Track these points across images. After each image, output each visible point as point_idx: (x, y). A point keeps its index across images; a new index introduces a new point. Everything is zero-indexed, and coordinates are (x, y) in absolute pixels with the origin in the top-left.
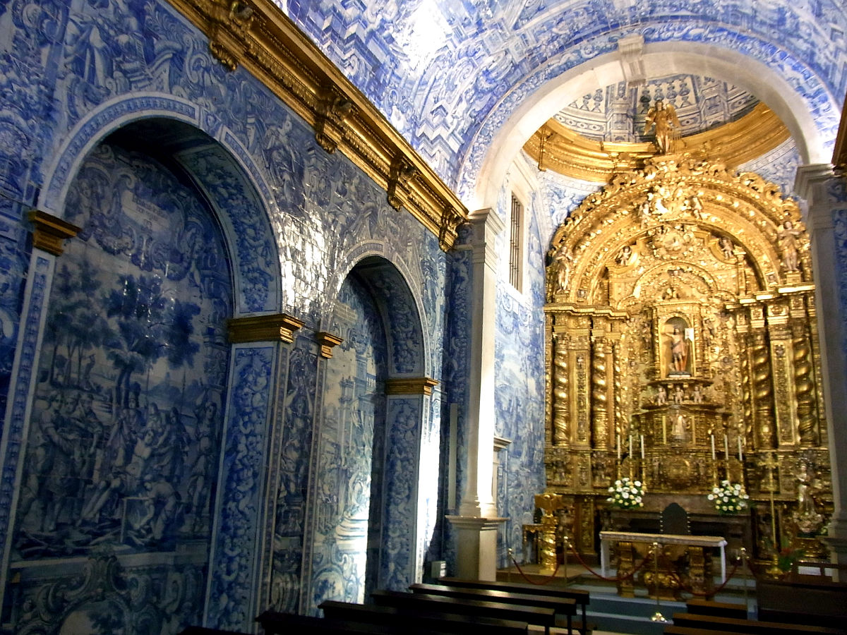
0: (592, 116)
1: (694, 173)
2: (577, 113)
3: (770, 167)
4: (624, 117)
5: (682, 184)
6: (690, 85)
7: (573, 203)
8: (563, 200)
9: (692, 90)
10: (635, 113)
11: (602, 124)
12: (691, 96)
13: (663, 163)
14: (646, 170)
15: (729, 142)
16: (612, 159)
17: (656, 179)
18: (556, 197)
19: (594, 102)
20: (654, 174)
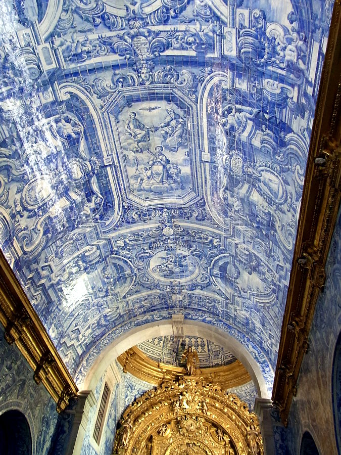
0: (156, 348)
1: (205, 389)
2: (148, 344)
3: (243, 393)
4: (172, 352)
5: (198, 393)
6: (206, 342)
7: (139, 393)
8: (133, 391)
9: (206, 345)
10: (177, 351)
11: (160, 353)
12: (206, 347)
13: (189, 380)
14: (180, 382)
15: (223, 376)
16: (163, 373)
17: (184, 388)
18: (130, 389)
19: (158, 340)
20: (184, 385)
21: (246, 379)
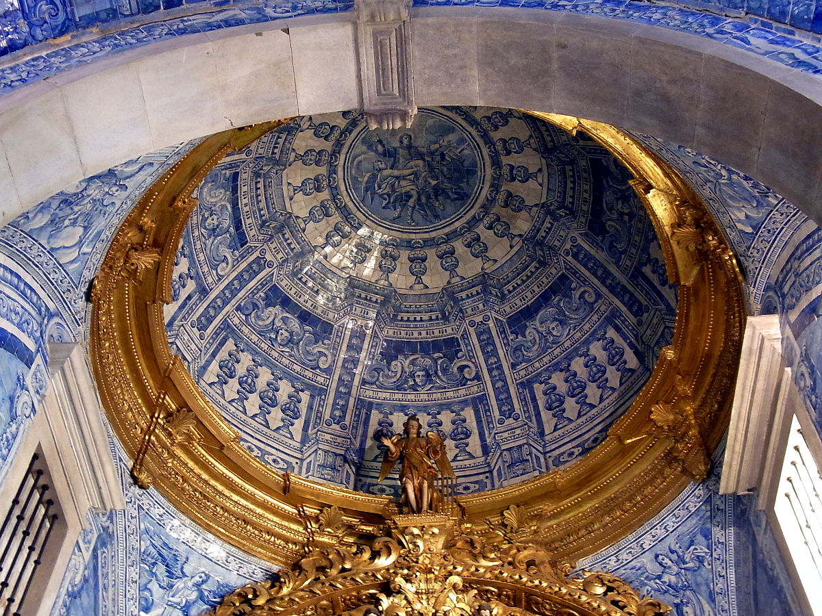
0: (276, 440)
1: (484, 562)
2: (244, 423)
3: (647, 561)
4: (339, 461)
5: (454, 579)
6: (472, 423)
7: (201, 597)
9: (476, 431)
10: (361, 457)
11: (294, 461)
12: (474, 443)
13: (416, 531)
14: (377, 546)
15: (554, 516)
17: (396, 565)
19: (281, 415)
20: (393, 558)
21: (658, 497)
